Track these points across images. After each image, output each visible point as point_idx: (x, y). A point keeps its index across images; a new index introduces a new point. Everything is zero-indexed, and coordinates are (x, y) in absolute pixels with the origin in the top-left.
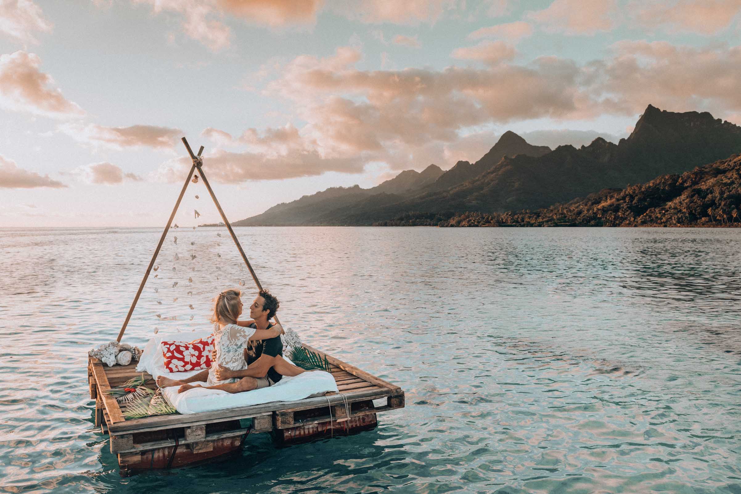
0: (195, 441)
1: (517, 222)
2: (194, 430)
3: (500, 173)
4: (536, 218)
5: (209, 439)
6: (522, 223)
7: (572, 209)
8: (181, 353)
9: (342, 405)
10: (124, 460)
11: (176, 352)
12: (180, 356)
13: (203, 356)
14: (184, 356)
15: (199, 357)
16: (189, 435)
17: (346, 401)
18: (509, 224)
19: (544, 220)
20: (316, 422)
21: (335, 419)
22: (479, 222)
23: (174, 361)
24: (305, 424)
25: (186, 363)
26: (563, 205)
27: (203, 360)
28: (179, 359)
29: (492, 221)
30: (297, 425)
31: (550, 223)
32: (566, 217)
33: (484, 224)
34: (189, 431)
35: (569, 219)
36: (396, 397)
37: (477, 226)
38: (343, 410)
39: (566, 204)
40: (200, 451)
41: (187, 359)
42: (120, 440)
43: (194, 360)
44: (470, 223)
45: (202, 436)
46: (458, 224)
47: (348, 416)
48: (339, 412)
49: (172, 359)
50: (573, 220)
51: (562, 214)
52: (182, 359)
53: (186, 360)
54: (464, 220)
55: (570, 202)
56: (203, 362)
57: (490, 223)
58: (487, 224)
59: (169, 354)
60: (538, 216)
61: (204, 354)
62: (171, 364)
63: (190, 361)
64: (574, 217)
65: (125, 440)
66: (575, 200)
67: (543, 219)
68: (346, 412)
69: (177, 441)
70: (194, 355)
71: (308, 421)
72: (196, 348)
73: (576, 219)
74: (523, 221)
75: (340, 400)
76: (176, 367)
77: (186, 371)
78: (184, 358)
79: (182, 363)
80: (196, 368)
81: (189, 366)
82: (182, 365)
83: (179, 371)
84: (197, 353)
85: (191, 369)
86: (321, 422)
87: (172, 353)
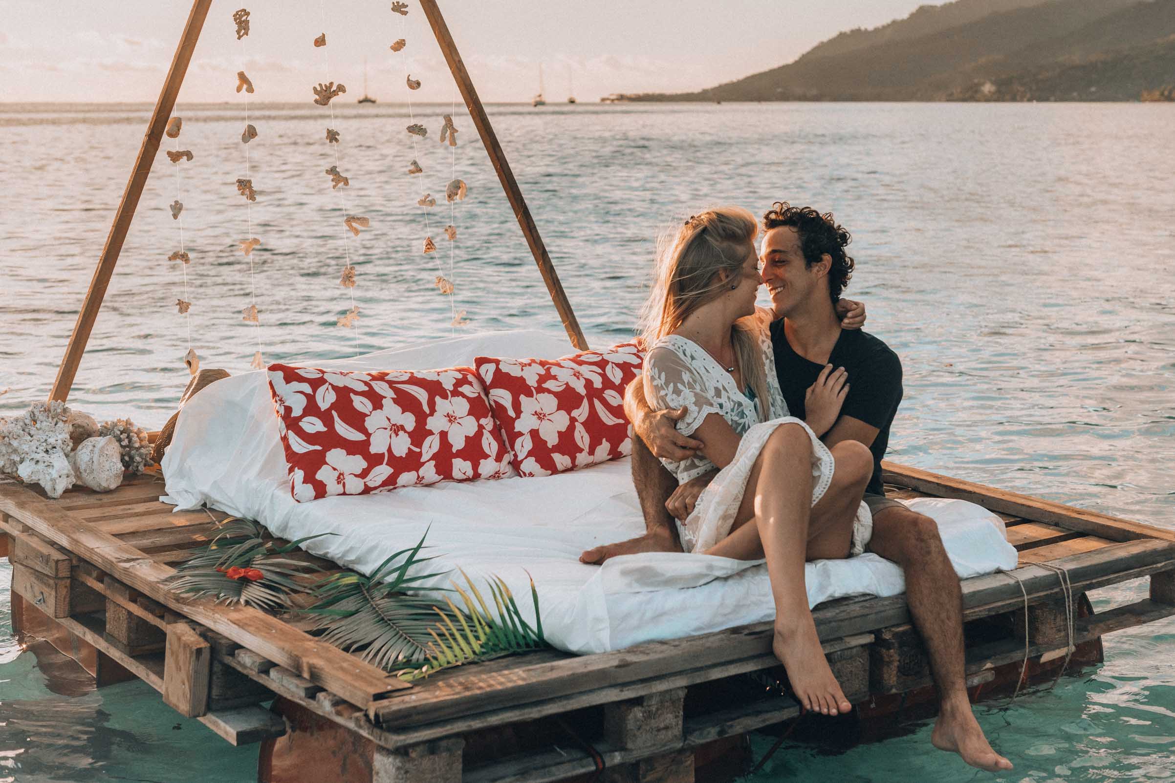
0: (651, 750)
2: (652, 708)
5: (690, 740)
8: (357, 420)
11: (340, 418)
12: (355, 436)
13: (431, 433)
14: (368, 435)
15: (419, 435)
16: (637, 728)
17: (1067, 589)
20: (989, 665)
23: (336, 457)
25: (374, 460)
27: (431, 446)
28: (352, 448)
34: (635, 714)
41: (378, 446)
43: (402, 446)
45: (675, 731)
47: (1070, 639)
48: (1048, 628)
49: (327, 448)
52: (359, 448)
53: (373, 450)
56: (430, 455)
59: (313, 425)
61: (435, 423)
62: (325, 468)
63: (390, 450)
68: (1066, 629)
69: (596, 756)
70: (402, 428)
72: (406, 402)
76: (340, 479)
77: (367, 491)
78: (367, 443)
79: (358, 463)
80: (406, 477)
81: (383, 471)
82: (359, 472)
83: (344, 494)
84: (409, 421)
85: (384, 484)
86: (1000, 663)
87: (326, 418)
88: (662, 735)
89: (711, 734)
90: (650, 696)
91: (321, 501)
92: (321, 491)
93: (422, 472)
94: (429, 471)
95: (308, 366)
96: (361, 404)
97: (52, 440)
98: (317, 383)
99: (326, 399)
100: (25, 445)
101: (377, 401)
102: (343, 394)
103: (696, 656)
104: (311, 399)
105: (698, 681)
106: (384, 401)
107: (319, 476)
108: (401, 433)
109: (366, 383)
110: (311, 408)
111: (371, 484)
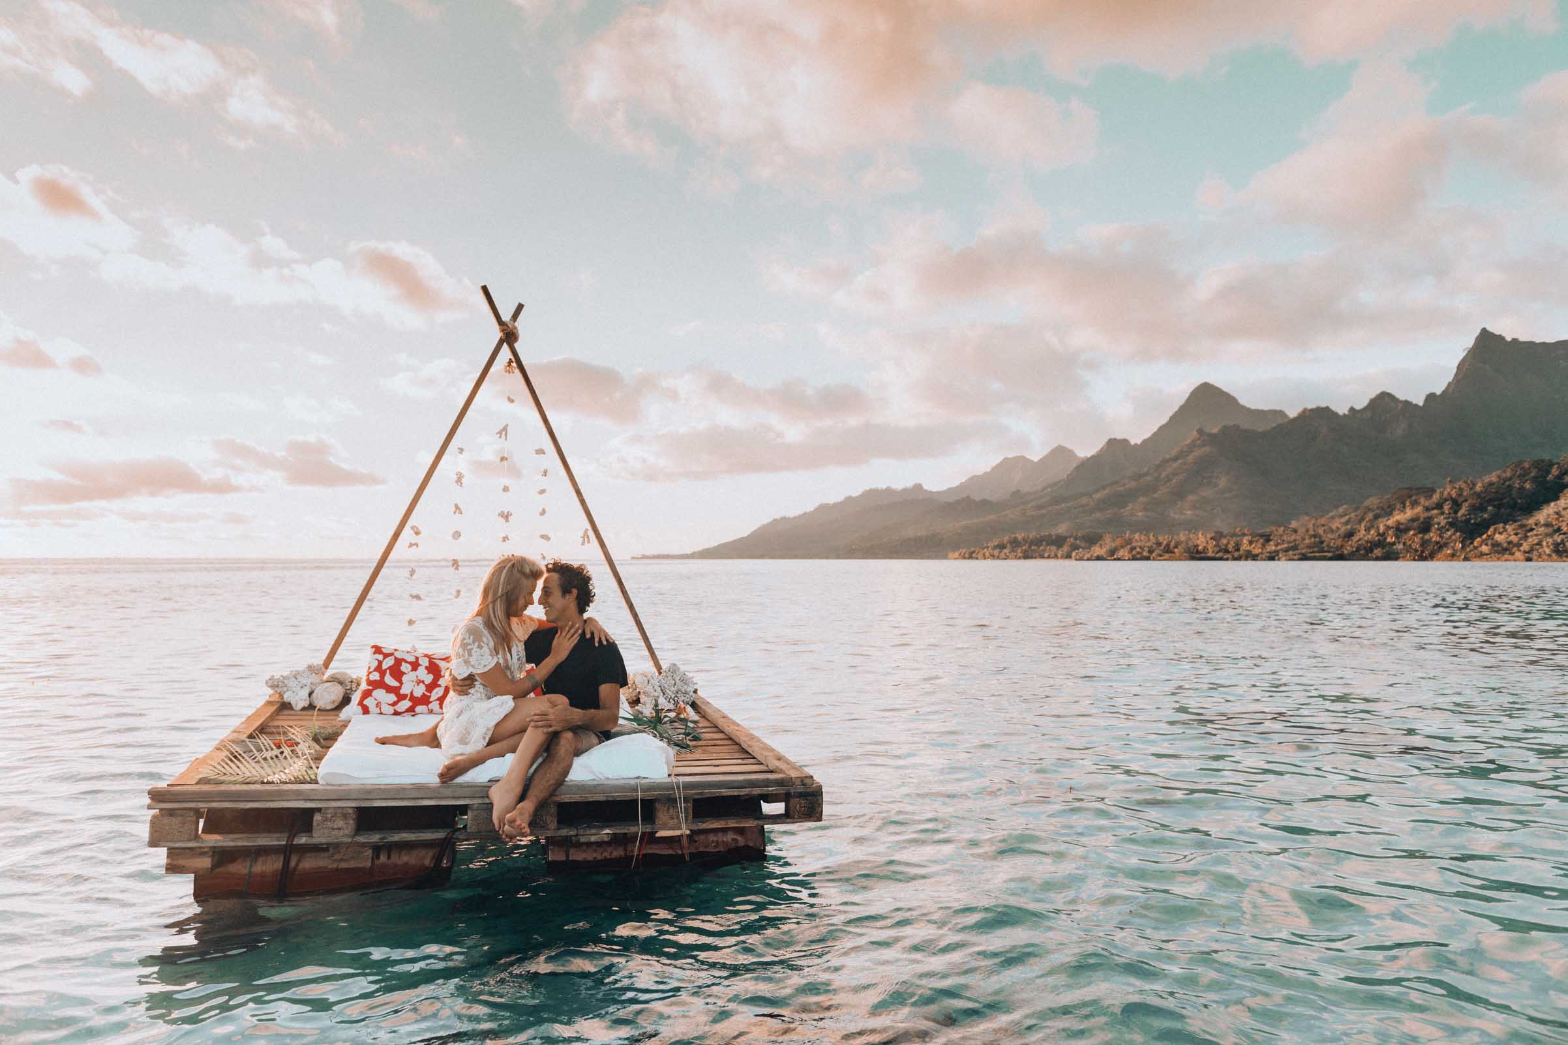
0: (330, 840)
1: (1227, 551)
2: (329, 816)
3: (1190, 458)
4: (1263, 545)
5: (361, 839)
6: (1236, 554)
7: (1334, 527)
8: (397, 673)
9: (671, 801)
10: (175, 862)
11: (391, 674)
12: (395, 683)
13: (440, 686)
14: (401, 683)
15: (431, 687)
16: (318, 825)
17: (680, 794)
18: (1210, 554)
19: (1279, 547)
20: (608, 831)
21: (653, 828)
22: (1151, 552)
23: (379, 694)
24: (581, 832)
25: (401, 697)
26: (1316, 519)
27: (438, 693)
28: (390, 690)
29: (1176, 550)
30: (564, 832)
31: (1291, 553)
32: (1322, 542)
33: (1161, 556)
34: (317, 817)
35: (1328, 546)
36: (801, 795)
37: (1148, 559)
38: (671, 811)
39: (1322, 516)
40: (343, 865)
41: (405, 690)
42: (166, 820)
43: (419, 691)
44: (1134, 552)
45: (347, 832)
46: (1112, 555)
47: (684, 826)
48: (662, 816)
49: (375, 688)
50: (1337, 548)
51: (1315, 536)
52: (396, 690)
53: (402, 692)
54: (1122, 547)
55: (1331, 514)
56: (436, 698)
57: (1173, 552)
58: (1167, 556)
59: (376, 676)
60: (1268, 541)
62: (370, 698)
63: (412, 693)
64: (1339, 542)
65: (175, 821)
66: (1341, 510)
67: (1276, 546)
68: (678, 818)
69: (291, 837)
70: (423, 682)
71: (589, 827)
73: (1342, 546)
74: (1238, 550)
75: (667, 789)
76: (378, 705)
77: (396, 713)
78: (400, 688)
79: (392, 698)
80: (419, 709)
81: (405, 704)
82: (391, 702)
83: (381, 713)
84: (429, 679)
85: (407, 711)
86: (618, 831)
87: (382, 673)
88: (336, 832)
89: (375, 838)
90: (327, 808)
91: (366, 716)
92: (366, 711)
93: (430, 706)
94: (434, 706)
95: (388, 646)
96: (405, 667)
97: (305, 682)
98: (386, 656)
99: (388, 663)
100: (292, 683)
101: (415, 666)
102: (399, 662)
103: (369, 792)
104: (380, 663)
105: (363, 805)
106: (420, 668)
107: (365, 702)
108: (421, 684)
109: (417, 658)
110: (379, 668)
111: (399, 710)
